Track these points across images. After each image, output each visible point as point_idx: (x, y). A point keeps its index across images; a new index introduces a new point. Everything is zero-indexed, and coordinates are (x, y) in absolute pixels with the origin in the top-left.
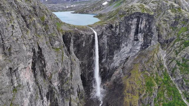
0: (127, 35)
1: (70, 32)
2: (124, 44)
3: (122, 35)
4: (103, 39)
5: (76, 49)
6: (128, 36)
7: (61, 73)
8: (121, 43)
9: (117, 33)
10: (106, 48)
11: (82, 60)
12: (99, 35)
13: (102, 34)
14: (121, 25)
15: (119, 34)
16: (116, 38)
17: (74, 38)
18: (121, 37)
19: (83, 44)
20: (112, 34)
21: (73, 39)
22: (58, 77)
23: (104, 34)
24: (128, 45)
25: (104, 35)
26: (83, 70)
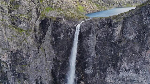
0: (137, 49)
1: (50, 18)
2: (127, 64)
3: (126, 46)
4: (88, 39)
5: (54, 40)
6: (140, 52)
7: (15, 53)
8: (121, 61)
9: (115, 37)
10: (92, 55)
11: (58, 55)
12: (82, 31)
13: (89, 32)
14: (129, 24)
15: (120, 41)
16: (111, 47)
17: (52, 26)
18: (121, 48)
19: (60, 36)
20: (106, 37)
21: (52, 28)
22: (10, 56)
23: (93, 33)
24: (141, 72)
25: (91, 35)
26: (55, 66)
